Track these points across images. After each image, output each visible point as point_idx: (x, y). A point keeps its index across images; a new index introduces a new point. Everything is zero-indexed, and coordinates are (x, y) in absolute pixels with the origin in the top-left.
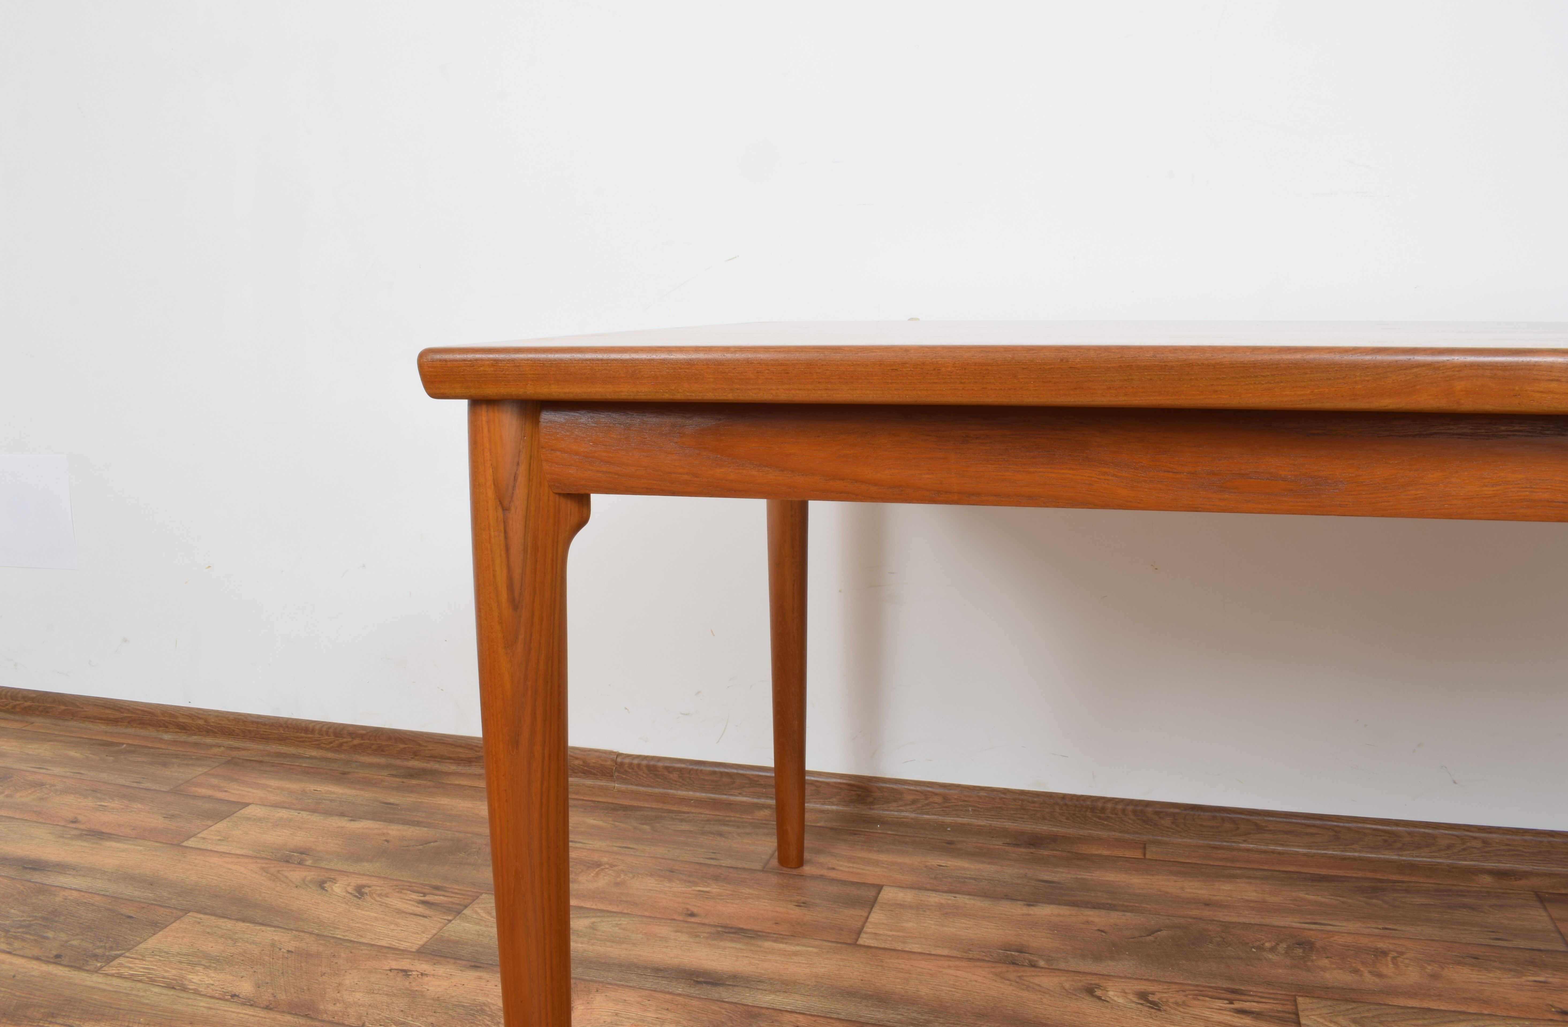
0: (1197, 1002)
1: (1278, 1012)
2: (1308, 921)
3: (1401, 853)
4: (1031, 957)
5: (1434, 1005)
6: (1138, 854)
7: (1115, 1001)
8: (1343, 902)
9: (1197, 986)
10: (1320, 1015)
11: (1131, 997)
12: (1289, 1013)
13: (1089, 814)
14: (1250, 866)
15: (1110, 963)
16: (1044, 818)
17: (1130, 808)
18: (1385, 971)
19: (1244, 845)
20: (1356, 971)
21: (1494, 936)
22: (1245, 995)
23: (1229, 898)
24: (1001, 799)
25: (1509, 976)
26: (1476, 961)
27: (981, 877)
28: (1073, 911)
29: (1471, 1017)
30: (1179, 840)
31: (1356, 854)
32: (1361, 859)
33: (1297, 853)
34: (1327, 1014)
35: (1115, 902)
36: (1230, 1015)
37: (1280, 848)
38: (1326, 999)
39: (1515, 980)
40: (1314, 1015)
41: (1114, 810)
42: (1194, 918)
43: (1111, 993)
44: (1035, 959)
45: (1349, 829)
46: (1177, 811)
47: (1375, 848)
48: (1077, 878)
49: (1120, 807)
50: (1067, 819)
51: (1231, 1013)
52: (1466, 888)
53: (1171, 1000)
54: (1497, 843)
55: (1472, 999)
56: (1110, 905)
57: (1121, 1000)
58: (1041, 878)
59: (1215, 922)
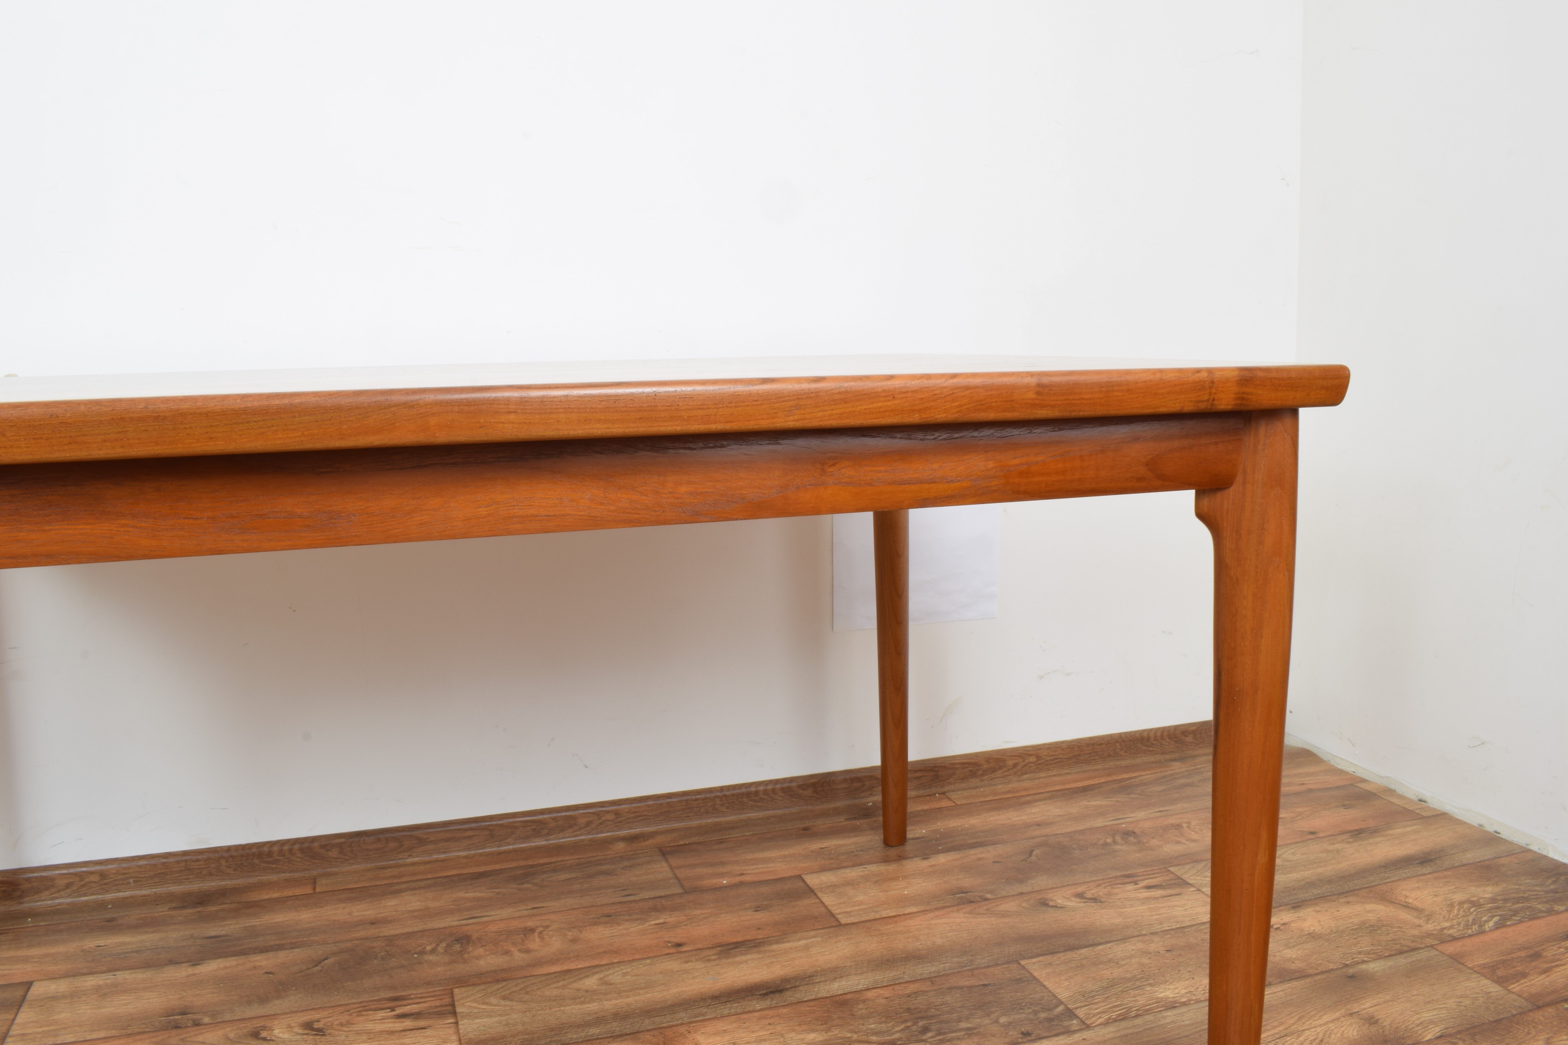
0: (360, 1018)
1: (436, 1007)
2: (467, 917)
3: (548, 838)
4: (195, 1017)
5: (572, 966)
6: (308, 890)
7: (280, 1038)
8: (498, 893)
9: (362, 1002)
10: (474, 1000)
11: (296, 1030)
12: (446, 1006)
13: (256, 861)
14: (415, 878)
15: (277, 1002)
16: (211, 874)
17: (297, 847)
18: (532, 946)
19: (410, 860)
20: (507, 953)
21: (625, 893)
22: (406, 999)
23: (394, 913)
24: (163, 864)
25: (635, 925)
26: (609, 918)
27: (143, 948)
28: (241, 960)
29: (604, 968)
30: (348, 868)
31: (511, 847)
32: (515, 851)
33: (459, 857)
34: (480, 997)
35: (283, 942)
36: (391, 1022)
37: (442, 856)
38: (479, 984)
39: (640, 927)
40: (468, 1002)
41: (281, 853)
42: (360, 939)
43: (276, 1032)
44: (199, 1017)
45: (501, 825)
46: (342, 840)
47: (526, 838)
48: (245, 927)
49: (286, 848)
50: (235, 870)
51: (393, 1020)
52: (603, 857)
53: (336, 1023)
54: (627, 812)
55: (605, 952)
56: (278, 945)
57: (286, 1036)
58: (208, 935)
59: (380, 938)
